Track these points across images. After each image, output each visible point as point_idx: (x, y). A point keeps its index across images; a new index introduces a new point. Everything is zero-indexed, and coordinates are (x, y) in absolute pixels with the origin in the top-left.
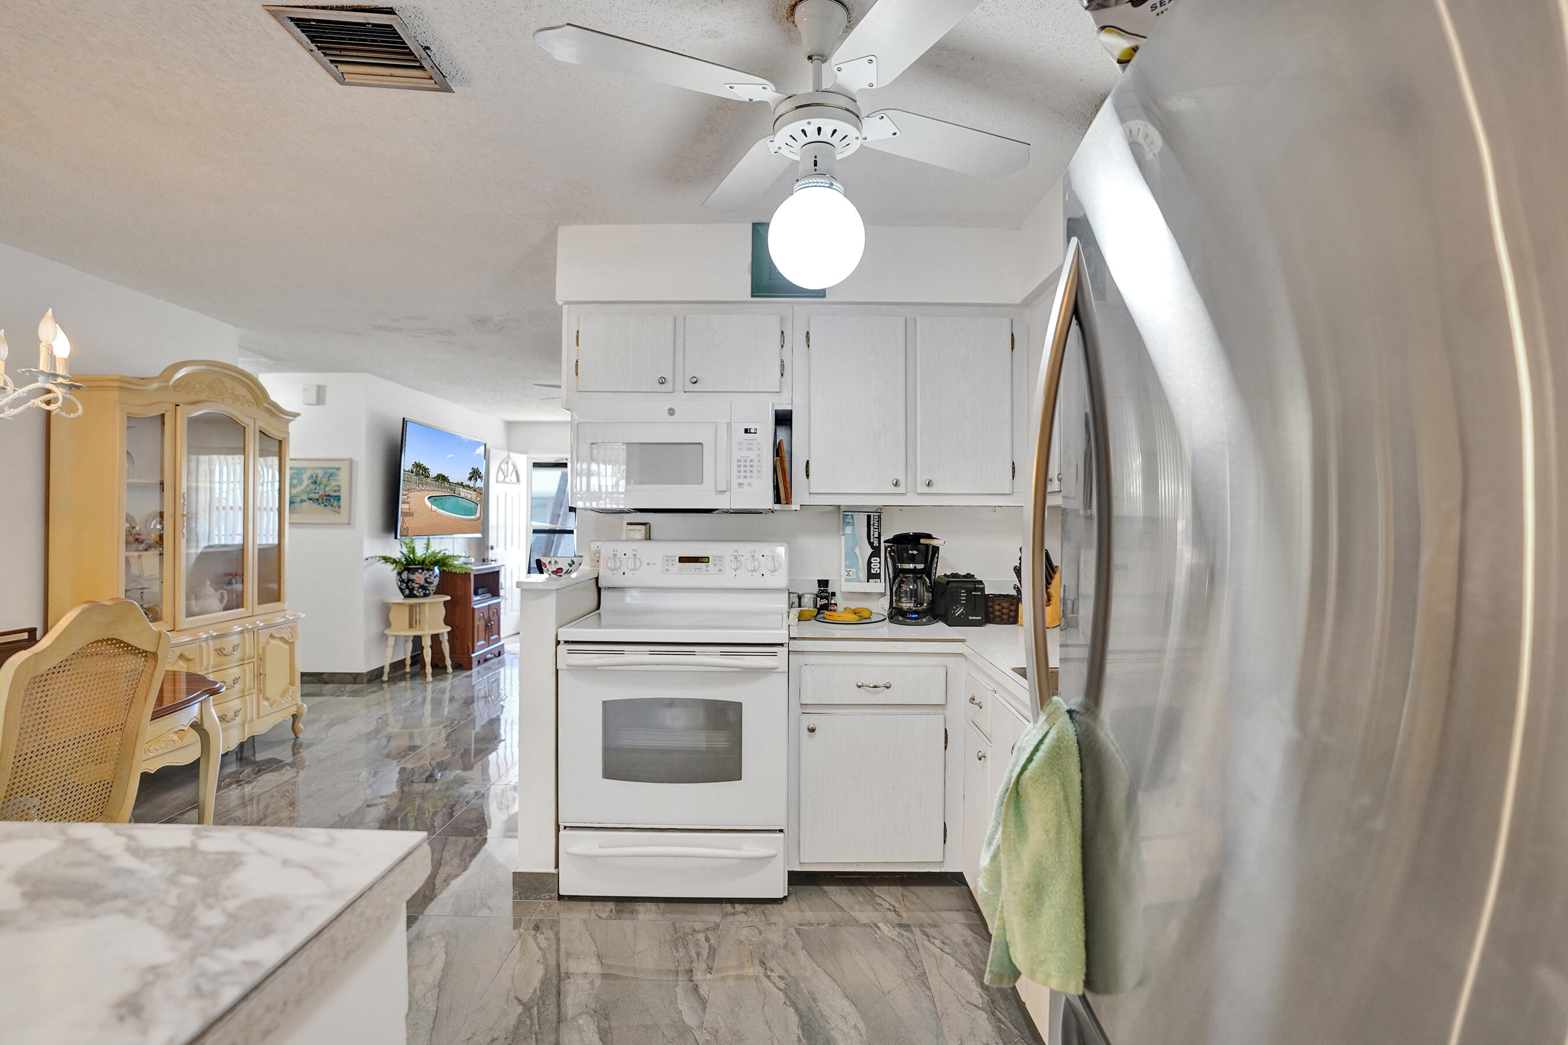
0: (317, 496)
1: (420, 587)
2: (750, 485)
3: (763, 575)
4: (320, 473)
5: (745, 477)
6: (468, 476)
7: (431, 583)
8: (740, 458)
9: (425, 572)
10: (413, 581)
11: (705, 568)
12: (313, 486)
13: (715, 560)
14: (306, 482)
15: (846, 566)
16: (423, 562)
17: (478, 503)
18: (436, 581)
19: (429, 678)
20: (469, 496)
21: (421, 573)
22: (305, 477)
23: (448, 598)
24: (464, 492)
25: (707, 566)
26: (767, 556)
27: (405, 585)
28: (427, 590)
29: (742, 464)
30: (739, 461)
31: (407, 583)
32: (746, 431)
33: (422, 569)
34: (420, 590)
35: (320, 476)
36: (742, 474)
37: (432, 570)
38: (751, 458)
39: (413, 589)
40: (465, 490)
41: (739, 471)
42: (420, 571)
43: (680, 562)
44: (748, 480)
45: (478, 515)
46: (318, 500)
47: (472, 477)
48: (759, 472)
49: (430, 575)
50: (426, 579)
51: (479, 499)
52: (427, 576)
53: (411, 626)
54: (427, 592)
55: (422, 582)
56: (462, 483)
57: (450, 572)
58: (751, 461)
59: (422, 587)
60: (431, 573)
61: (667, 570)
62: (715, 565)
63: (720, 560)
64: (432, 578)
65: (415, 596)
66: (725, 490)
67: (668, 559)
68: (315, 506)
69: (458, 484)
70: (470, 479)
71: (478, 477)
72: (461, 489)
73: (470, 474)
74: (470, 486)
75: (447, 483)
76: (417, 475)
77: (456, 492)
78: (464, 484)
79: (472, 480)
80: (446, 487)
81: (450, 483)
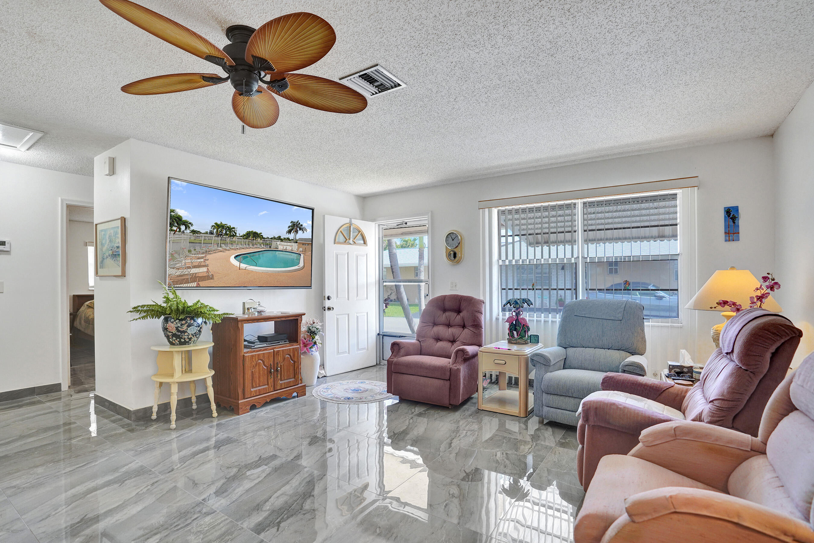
0: (111, 253)
4: (112, 233)
6: (287, 229)
17: (300, 253)
20: (289, 248)
22: (107, 237)
24: (281, 246)
35: (112, 235)
40: (283, 243)
45: (301, 264)
47: (292, 230)
50: (177, 328)
51: (301, 249)
56: (280, 237)
68: (111, 261)
69: (275, 238)
70: (289, 232)
71: (300, 229)
72: (279, 243)
73: (289, 227)
74: (288, 239)
75: (259, 239)
76: (218, 236)
77: (272, 247)
78: (282, 238)
79: (292, 233)
80: (258, 243)
81: (263, 238)
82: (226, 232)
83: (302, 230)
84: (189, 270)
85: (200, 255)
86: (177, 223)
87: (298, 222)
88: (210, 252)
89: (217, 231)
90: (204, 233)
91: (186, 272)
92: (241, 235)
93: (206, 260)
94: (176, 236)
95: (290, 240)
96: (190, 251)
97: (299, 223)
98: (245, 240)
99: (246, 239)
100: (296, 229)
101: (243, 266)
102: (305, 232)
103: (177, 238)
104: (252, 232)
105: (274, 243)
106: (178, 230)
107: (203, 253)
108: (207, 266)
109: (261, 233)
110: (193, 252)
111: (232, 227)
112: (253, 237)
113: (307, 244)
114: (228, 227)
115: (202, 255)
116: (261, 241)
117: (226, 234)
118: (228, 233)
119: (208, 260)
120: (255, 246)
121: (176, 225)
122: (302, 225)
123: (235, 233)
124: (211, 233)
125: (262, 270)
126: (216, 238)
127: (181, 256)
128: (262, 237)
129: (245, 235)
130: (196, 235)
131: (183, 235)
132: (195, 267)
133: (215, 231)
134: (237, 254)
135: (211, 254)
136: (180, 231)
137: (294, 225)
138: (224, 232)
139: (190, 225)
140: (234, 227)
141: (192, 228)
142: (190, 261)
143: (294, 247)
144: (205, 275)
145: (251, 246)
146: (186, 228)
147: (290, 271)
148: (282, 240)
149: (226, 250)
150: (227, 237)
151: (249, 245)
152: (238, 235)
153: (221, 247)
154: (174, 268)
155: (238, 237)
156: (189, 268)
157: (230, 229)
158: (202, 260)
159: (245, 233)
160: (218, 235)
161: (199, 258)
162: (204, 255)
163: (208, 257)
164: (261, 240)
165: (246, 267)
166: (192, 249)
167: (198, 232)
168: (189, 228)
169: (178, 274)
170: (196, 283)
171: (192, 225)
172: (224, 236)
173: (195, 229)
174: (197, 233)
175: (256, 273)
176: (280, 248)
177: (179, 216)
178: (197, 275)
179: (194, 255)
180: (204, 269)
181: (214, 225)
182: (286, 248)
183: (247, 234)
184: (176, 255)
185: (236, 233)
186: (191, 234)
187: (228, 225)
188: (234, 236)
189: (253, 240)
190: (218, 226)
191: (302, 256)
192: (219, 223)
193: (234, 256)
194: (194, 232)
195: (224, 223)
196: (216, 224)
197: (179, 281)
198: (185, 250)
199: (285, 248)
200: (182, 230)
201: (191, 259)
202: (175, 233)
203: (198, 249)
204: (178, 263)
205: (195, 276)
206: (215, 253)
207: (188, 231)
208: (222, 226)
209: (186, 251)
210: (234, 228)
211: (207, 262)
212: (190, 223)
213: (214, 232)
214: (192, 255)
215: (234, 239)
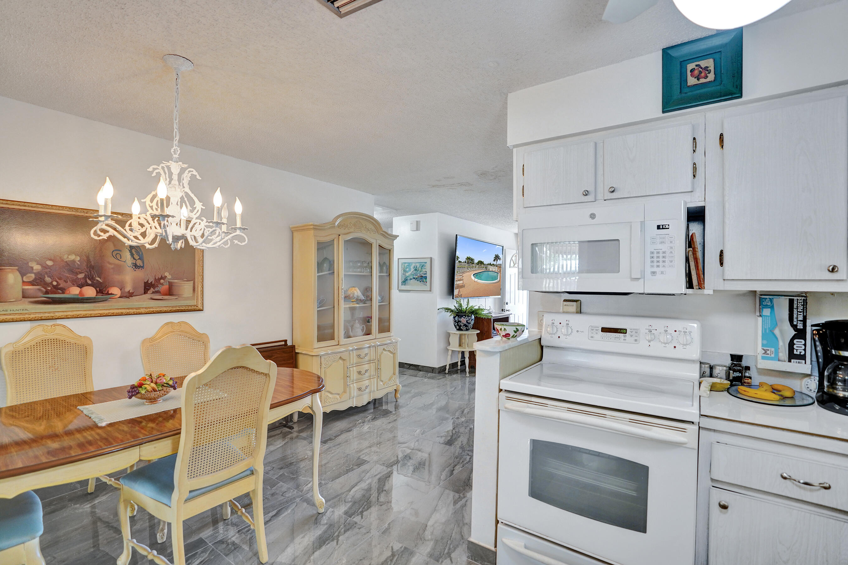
0: (417, 277)
1: (464, 325)
2: (662, 273)
3: (675, 347)
4: (418, 265)
5: (658, 266)
6: (493, 259)
7: (470, 323)
8: (653, 250)
9: (467, 317)
10: (460, 322)
11: (623, 338)
12: (415, 272)
13: (632, 332)
14: (412, 270)
15: (763, 345)
16: (466, 312)
18: (472, 322)
19: (468, 375)
21: (464, 318)
22: (412, 267)
23: (479, 332)
25: (625, 336)
26: (680, 331)
27: (457, 323)
28: (468, 327)
29: (655, 255)
30: (652, 253)
31: (458, 323)
32: (659, 227)
33: (465, 315)
34: (464, 327)
35: (418, 266)
36: (655, 264)
37: (470, 316)
38: (663, 250)
39: (461, 325)
40: (492, 267)
41: (652, 262)
42: (464, 317)
43: (602, 331)
44: (661, 269)
46: (417, 278)
47: (495, 259)
48: (671, 261)
49: (469, 319)
50: (467, 321)
51: (499, 270)
52: (468, 319)
53: (460, 345)
54: (468, 328)
55: (465, 323)
57: (480, 318)
58: (664, 253)
59: (465, 325)
60: (470, 318)
61: (592, 337)
62: (632, 336)
63: (637, 332)
64: (470, 321)
65: (462, 330)
66: (639, 277)
67: (592, 328)
68: (416, 281)
69: (489, 264)
71: (499, 259)
72: (490, 267)
74: (494, 265)
77: (488, 269)
78: (491, 264)
79: (495, 261)
89: (468, 261)
93: (463, 277)
97: (498, 255)
98: (477, 266)
100: (497, 259)
102: (501, 260)
104: (480, 261)
108: (463, 280)
109: (483, 262)
110: (459, 272)
112: (481, 264)
116: (484, 266)
117: (471, 263)
120: (481, 269)
122: (499, 257)
124: (465, 262)
126: (467, 265)
128: (484, 264)
137: (496, 256)
138: (470, 261)
140: (473, 258)
141: (459, 260)
143: (496, 269)
149: (470, 271)
151: (479, 268)
152: (475, 263)
153: (469, 269)
157: (472, 260)
159: (477, 262)
160: (468, 263)
162: (462, 274)
165: (477, 281)
167: (461, 262)
175: (483, 285)
176: (491, 270)
178: (459, 285)
188: (473, 263)
190: (468, 258)
193: (473, 274)
195: (470, 257)
196: (467, 257)
199: (493, 270)
201: (458, 276)
206: (466, 273)
212: (458, 257)
215: (474, 265)
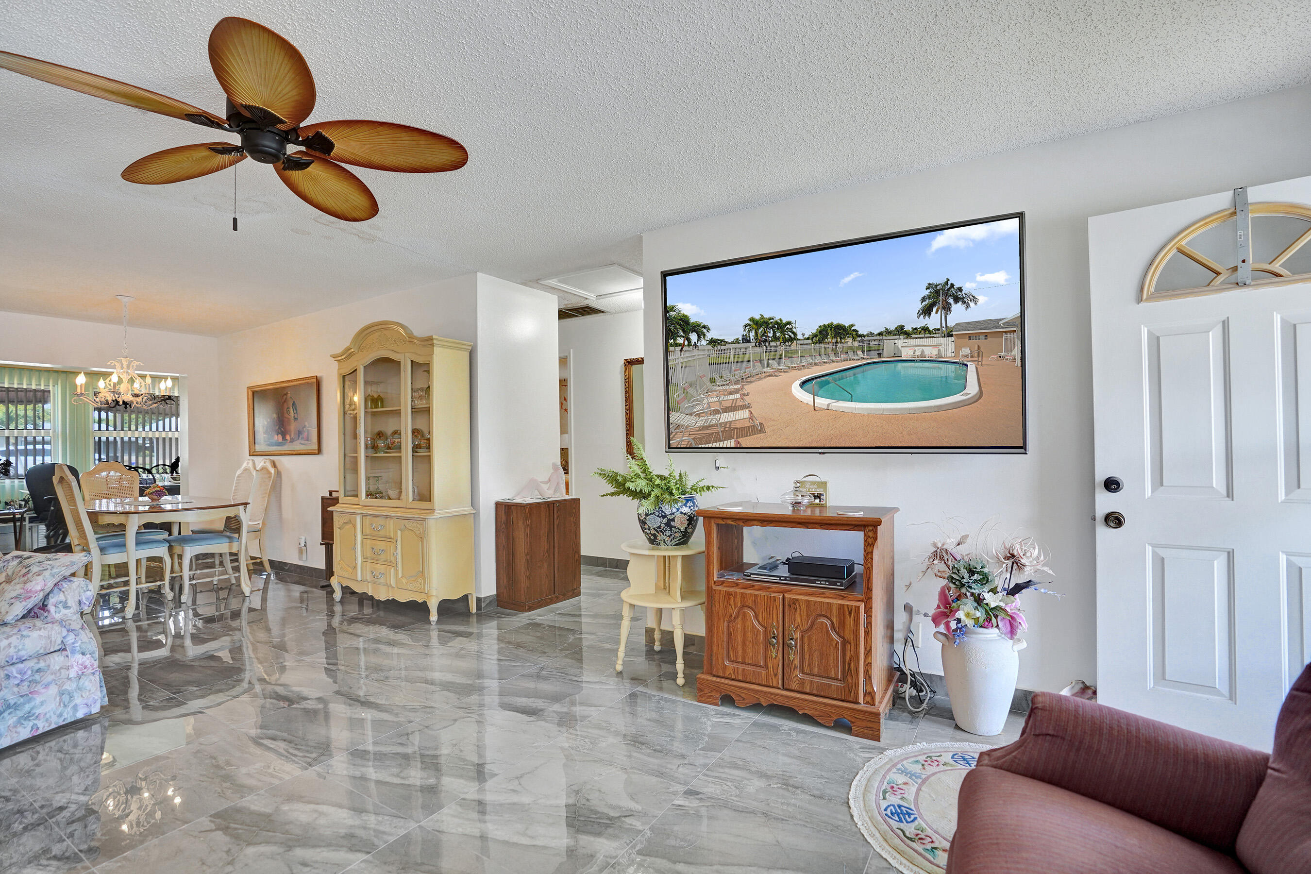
6: (919, 306)
17: (965, 360)
20: (931, 352)
24: (908, 348)
40: (912, 342)
45: (972, 388)
47: (933, 304)
51: (967, 351)
56: (902, 327)
69: (888, 332)
70: (927, 311)
71: (957, 300)
72: (901, 342)
73: (923, 299)
74: (925, 329)
75: (850, 340)
76: (760, 344)
77: (885, 353)
78: (908, 328)
79: (933, 313)
80: (851, 348)
81: (860, 336)
82: (774, 333)
83: (963, 302)
84: (717, 416)
85: (731, 387)
86: (684, 331)
87: (947, 283)
88: (749, 380)
89: (756, 333)
90: (732, 343)
91: (713, 420)
92: (806, 336)
93: (744, 395)
94: (686, 354)
95: (930, 332)
96: (713, 380)
97: (952, 285)
98: (817, 346)
99: (820, 342)
100: (945, 300)
101: (822, 402)
102: (972, 304)
103: (686, 357)
104: (830, 326)
105: (888, 345)
106: (686, 343)
107: (736, 383)
108: (749, 407)
109: (853, 325)
110: (719, 382)
111: (784, 322)
112: (835, 337)
113: (982, 337)
114: (777, 323)
115: (736, 387)
116: (856, 344)
117: (775, 338)
118: (778, 334)
119: (748, 394)
120: (843, 356)
121: (682, 334)
122: (960, 289)
123: (793, 333)
124: (746, 340)
125: (867, 409)
126: (758, 349)
127: (699, 391)
128: (855, 335)
129: (815, 336)
130: (719, 347)
131: (696, 352)
132: (726, 410)
133: (752, 335)
134: (804, 379)
135: (751, 382)
136: (689, 345)
137: (937, 292)
138: (771, 335)
139: (705, 331)
140: (788, 320)
141: (709, 336)
142: (716, 399)
143: (947, 347)
144: (748, 424)
145: (832, 357)
146: (699, 337)
147: (939, 408)
148: (908, 335)
149: (780, 371)
150: (778, 343)
151: (827, 355)
152: (799, 336)
153: (769, 366)
154: (691, 414)
155: (801, 342)
156: (716, 412)
157: (781, 326)
158: (738, 396)
159: (814, 331)
160: (760, 342)
161: (731, 393)
162: (739, 386)
163: (748, 388)
164: (854, 339)
165: (828, 405)
166: (717, 377)
167: (722, 341)
168: (704, 335)
169: (698, 425)
170: (733, 441)
171: (708, 330)
172: (772, 344)
173: (715, 337)
174: (719, 344)
175: (854, 415)
176: (906, 353)
177: (684, 315)
178: (733, 426)
179: (721, 388)
180: (743, 414)
181: (749, 322)
182: (923, 351)
183: (821, 332)
184: (691, 391)
185: (795, 334)
186: (710, 347)
187: (777, 318)
188: (791, 340)
189: (837, 342)
190: (759, 324)
191: (972, 368)
192: (757, 317)
193: (798, 382)
194: (713, 342)
195: (766, 316)
196: (752, 320)
197: (704, 437)
198: (704, 379)
199: (918, 353)
200: (693, 343)
201: (717, 395)
202: (682, 349)
203: (726, 374)
204: (697, 405)
205: (730, 428)
206: (760, 379)
207: (704, 342)
208: (764, 322)
209: (706, 380)
210: (789, 323)
211: (748, 400)
212: (704, 327)
213: (752, 338)
214: (718, 388)
215: (794, 346)
